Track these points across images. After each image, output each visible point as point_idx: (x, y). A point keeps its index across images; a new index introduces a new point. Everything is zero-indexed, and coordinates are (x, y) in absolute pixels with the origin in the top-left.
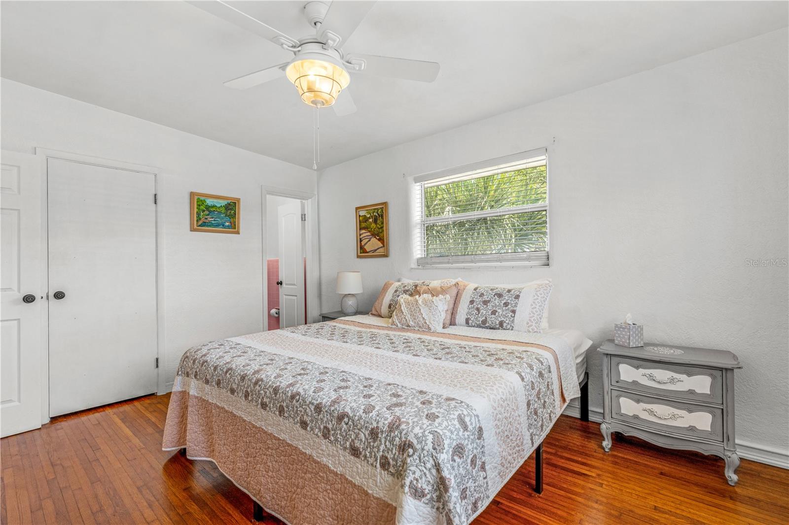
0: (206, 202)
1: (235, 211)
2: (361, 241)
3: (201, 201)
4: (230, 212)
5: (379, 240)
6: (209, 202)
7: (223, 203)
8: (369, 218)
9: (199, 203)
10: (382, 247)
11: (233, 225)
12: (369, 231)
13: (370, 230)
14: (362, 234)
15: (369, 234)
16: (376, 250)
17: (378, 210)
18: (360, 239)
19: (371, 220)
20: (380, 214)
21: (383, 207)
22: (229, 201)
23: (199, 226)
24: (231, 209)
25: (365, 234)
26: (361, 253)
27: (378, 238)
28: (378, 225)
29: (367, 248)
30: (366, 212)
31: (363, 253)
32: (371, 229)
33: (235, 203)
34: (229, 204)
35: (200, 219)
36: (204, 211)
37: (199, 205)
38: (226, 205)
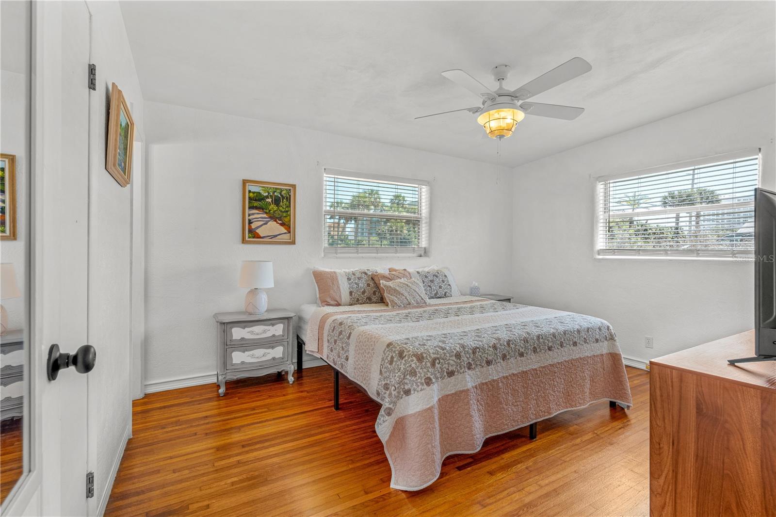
2: (250, 222)
5: (282, 225)
8: (267, 197)
10: (285, 233)
12: (266, 213)
13: (267, 211)
14: (253, 214)
15: (265, 216)
16: (276, 236)
17: (281, 191)
18: (249, 220)
19: (269, 200)
20: (284, 195)
21: (290, 190)
25: (257, 215)
26: (249, 238)
27: (280, 222)
28: (281, 208)
29: (261, 232)
30: (261, 189)
31: (254, 237)
32: (270, 211)
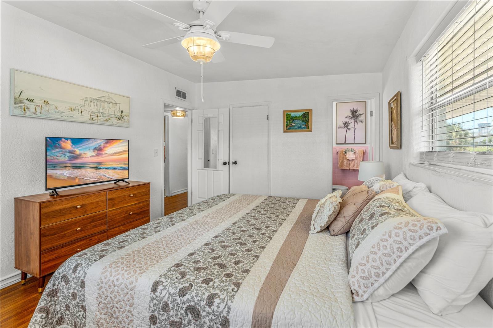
0: (291, 115)
1: (309, 118)
3: (289, 115)
4: (305, 119)
6: (293, 114)
7: (301, 114)
9: (287, 116)
11: (307, 127)
22: (304, 112)
23: (288, 129)
24: (306, 117)
33: (308, 112)
34: (305, 114)
35: (288, 125)
36: (290, 120)
37: (288, 117)
38: (302, 115)
